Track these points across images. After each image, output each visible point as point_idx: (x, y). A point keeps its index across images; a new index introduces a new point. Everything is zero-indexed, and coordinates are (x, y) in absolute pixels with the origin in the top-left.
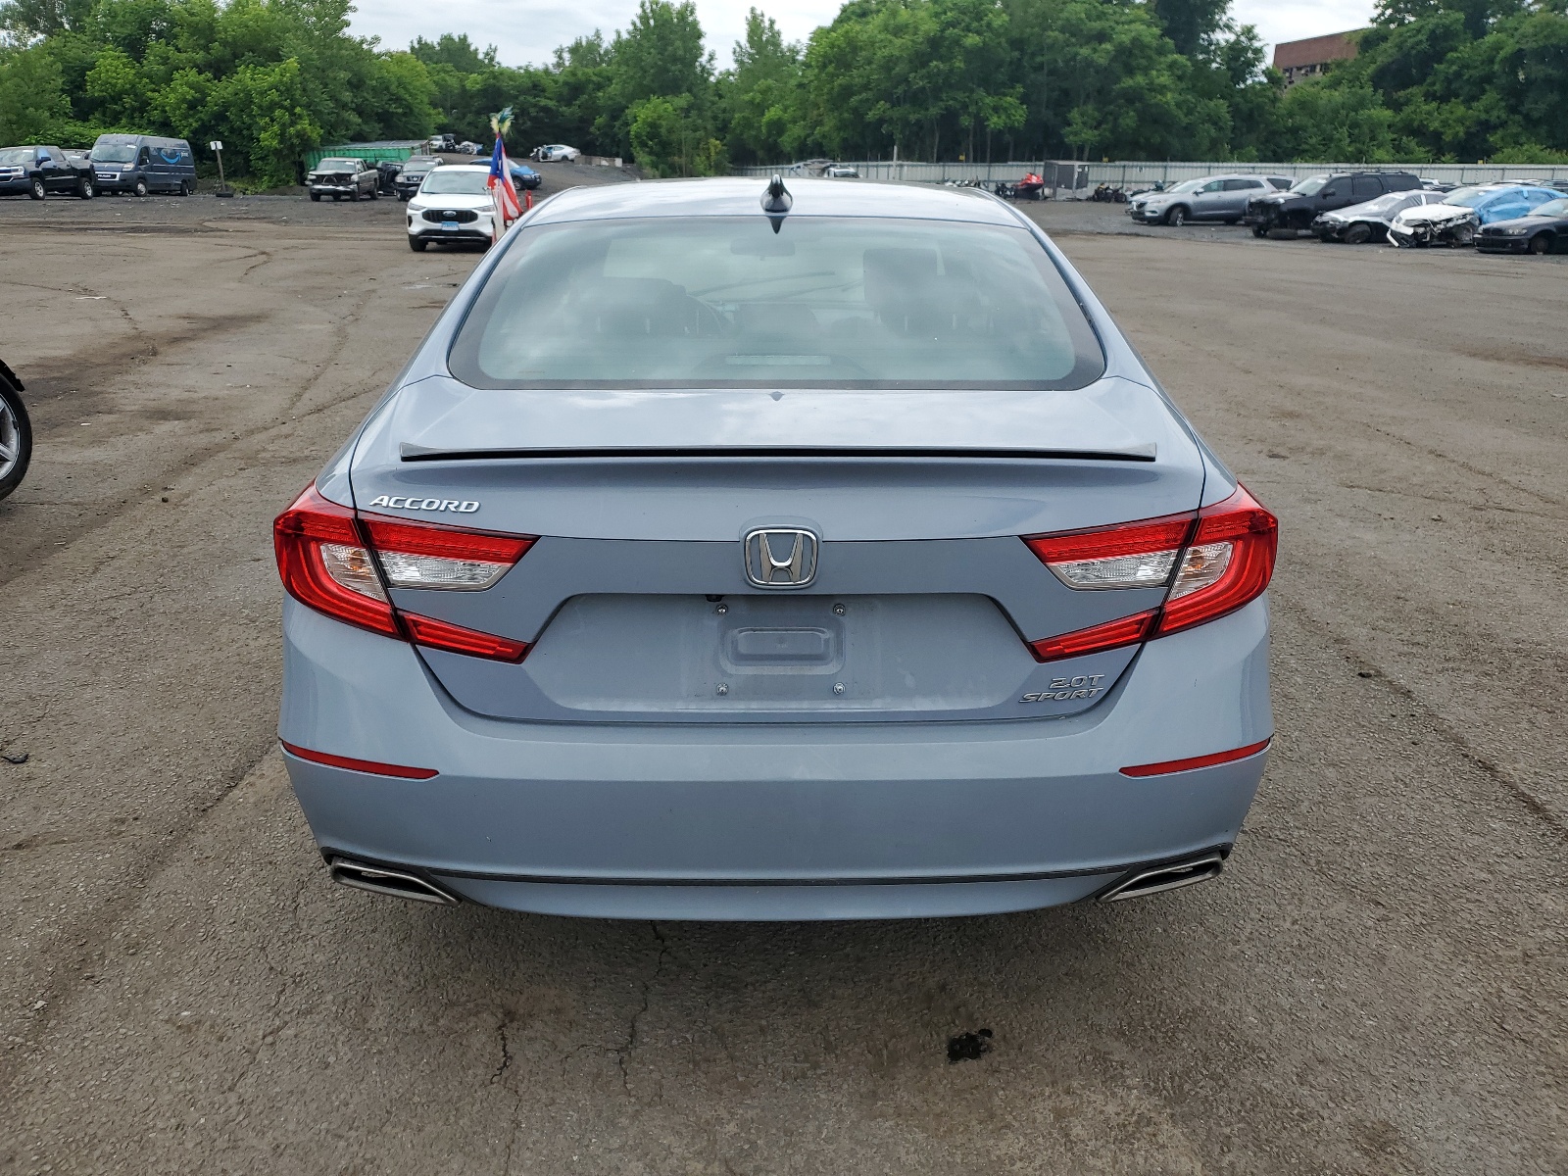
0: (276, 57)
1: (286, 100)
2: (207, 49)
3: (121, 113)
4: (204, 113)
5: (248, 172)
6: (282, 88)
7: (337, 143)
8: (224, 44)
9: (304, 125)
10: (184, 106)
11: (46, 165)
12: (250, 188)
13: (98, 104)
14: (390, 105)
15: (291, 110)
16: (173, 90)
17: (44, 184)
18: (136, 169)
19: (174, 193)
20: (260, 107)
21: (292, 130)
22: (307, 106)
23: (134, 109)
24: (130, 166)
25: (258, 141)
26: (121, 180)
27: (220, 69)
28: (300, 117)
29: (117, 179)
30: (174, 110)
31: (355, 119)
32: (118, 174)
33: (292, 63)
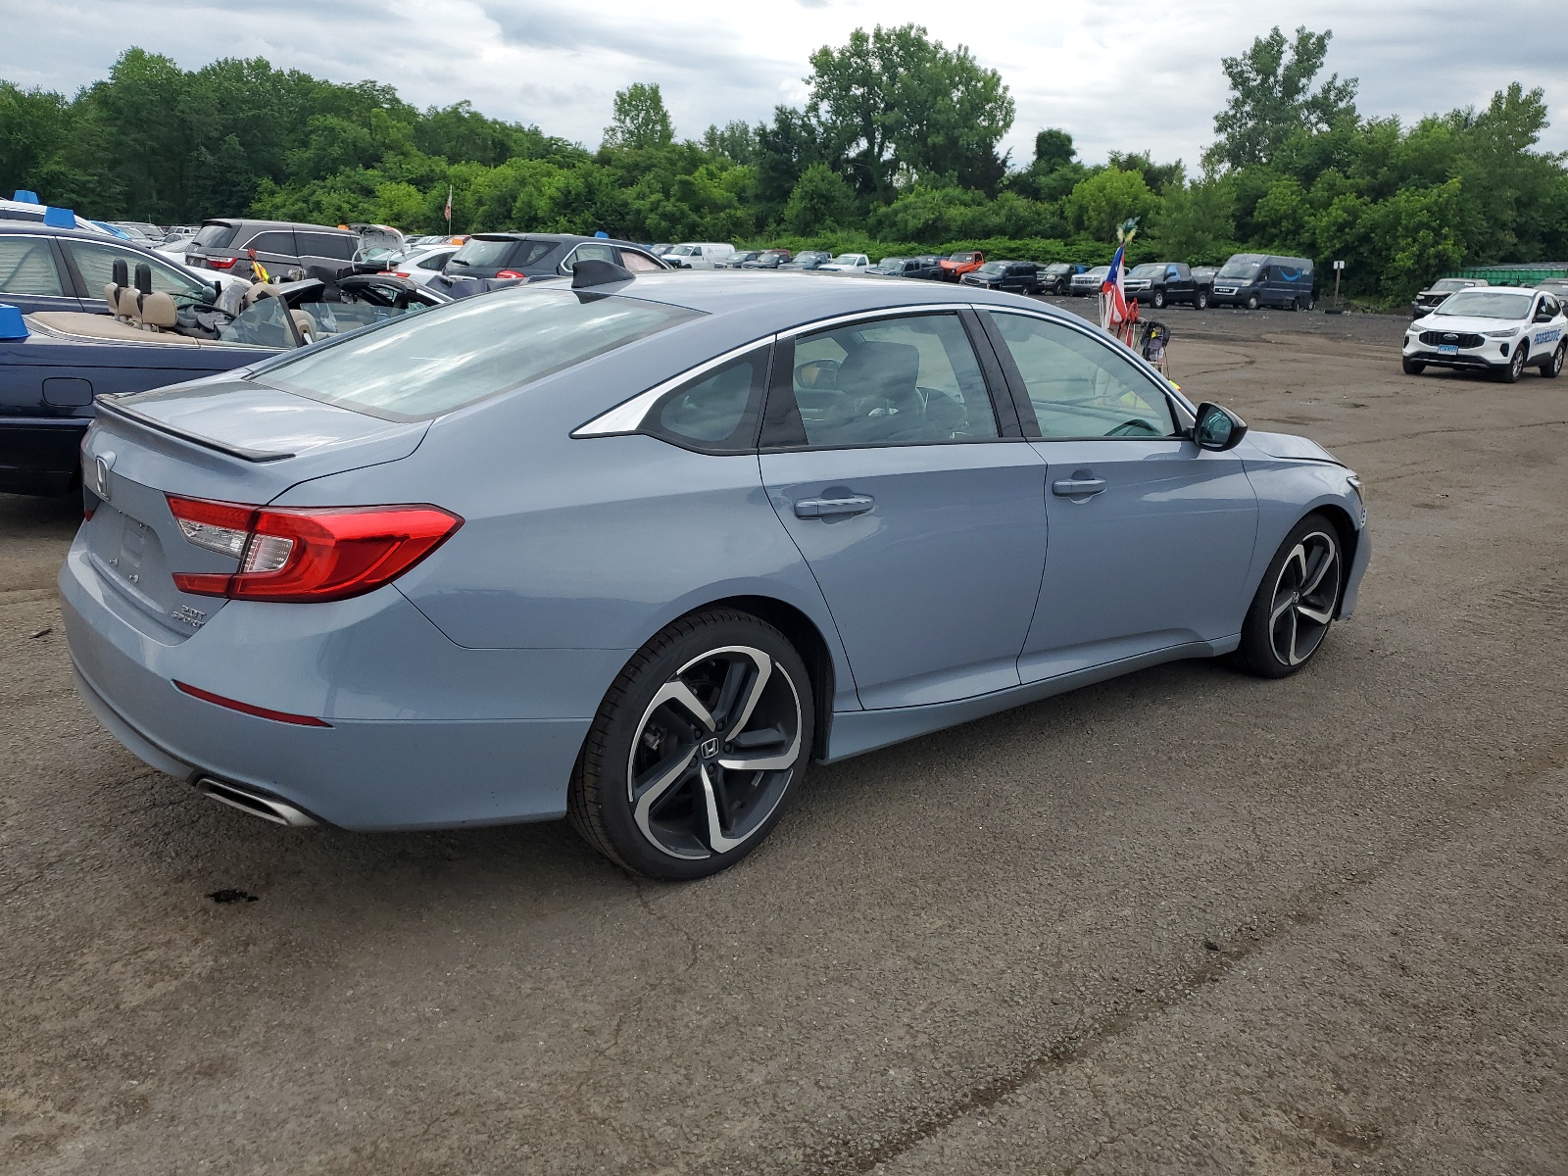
0: (1441, 178)
1: (1435, 221)
2: (1374, 175)
3: (1276, 236)
4: (1349, 236)
5: (1377, 292)
6: (1435, 209)
7: (1481, 264)
8: (1392, 168)
9: (1448, 246)
10: (1334, 228)
11: (1172, 279)
12: (1371, 307)
13: (1260, 228)
14: (1561, 224)
15: (1437, 232)
16: (1329, 214)
17: (1164, 294)
18: (1252, 285)
19: (1285, 308)
20: (1406, 228)
21: (1432, 251)
22: (1457, 227)
23: (1288, 232)
24: (1248, 283)
25: (1394, 260)
26: (1237, 294)
27: (1379, 192)
28: (1446, 237)
29: (1234, 293)
30: (1323, 231)
31: (1510, 238)
32: (1236, 289)
33: (1454, 183)
